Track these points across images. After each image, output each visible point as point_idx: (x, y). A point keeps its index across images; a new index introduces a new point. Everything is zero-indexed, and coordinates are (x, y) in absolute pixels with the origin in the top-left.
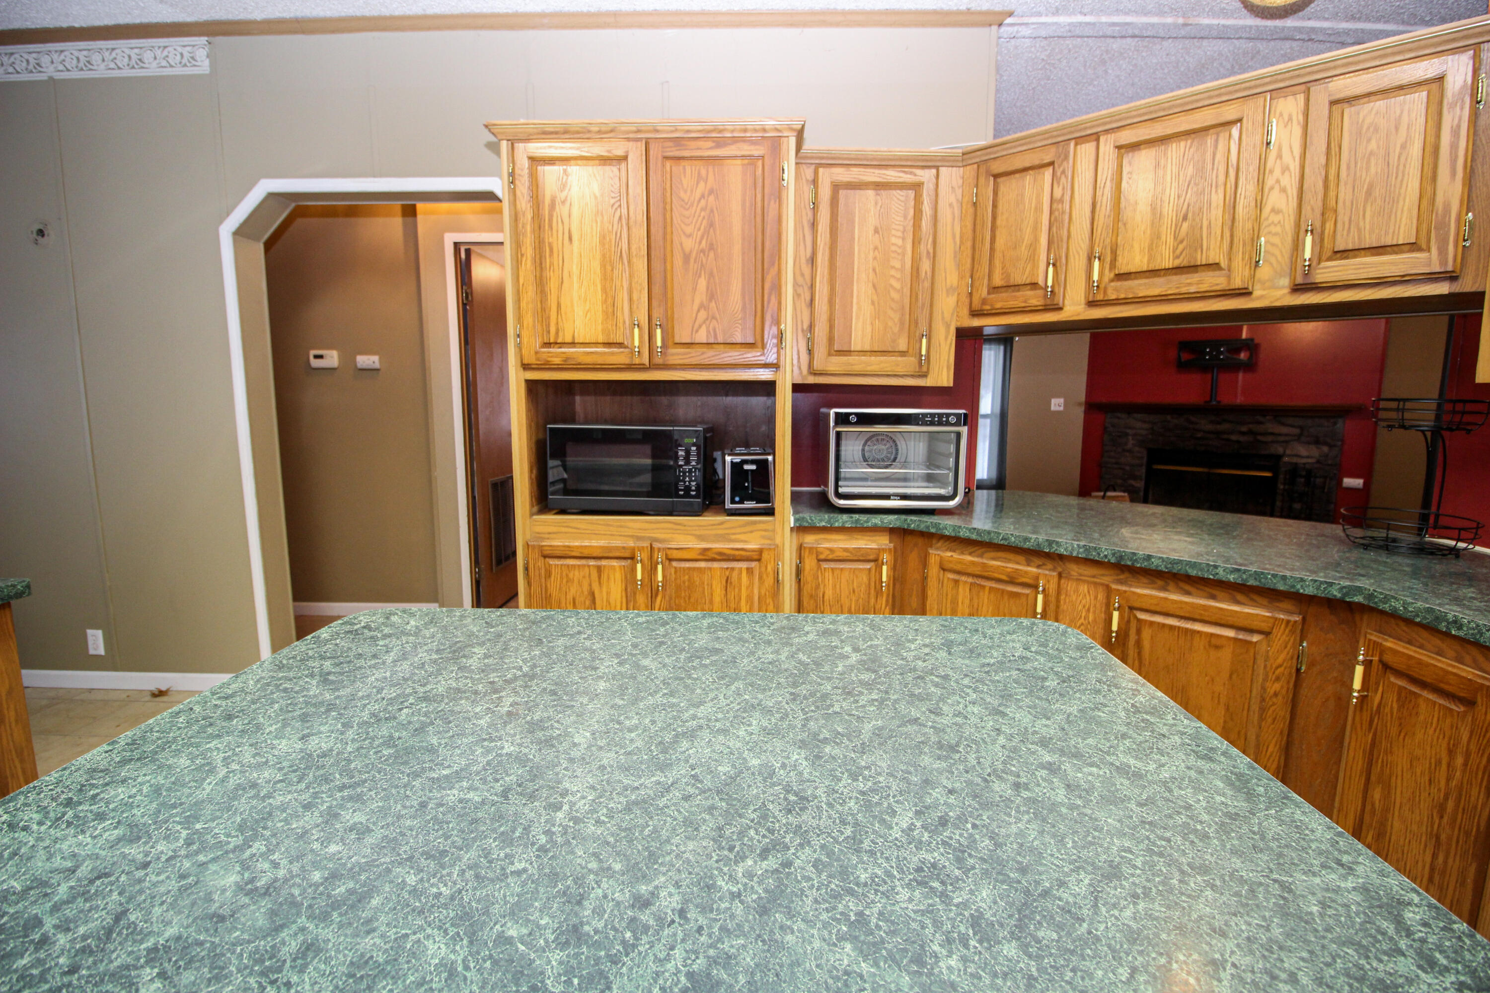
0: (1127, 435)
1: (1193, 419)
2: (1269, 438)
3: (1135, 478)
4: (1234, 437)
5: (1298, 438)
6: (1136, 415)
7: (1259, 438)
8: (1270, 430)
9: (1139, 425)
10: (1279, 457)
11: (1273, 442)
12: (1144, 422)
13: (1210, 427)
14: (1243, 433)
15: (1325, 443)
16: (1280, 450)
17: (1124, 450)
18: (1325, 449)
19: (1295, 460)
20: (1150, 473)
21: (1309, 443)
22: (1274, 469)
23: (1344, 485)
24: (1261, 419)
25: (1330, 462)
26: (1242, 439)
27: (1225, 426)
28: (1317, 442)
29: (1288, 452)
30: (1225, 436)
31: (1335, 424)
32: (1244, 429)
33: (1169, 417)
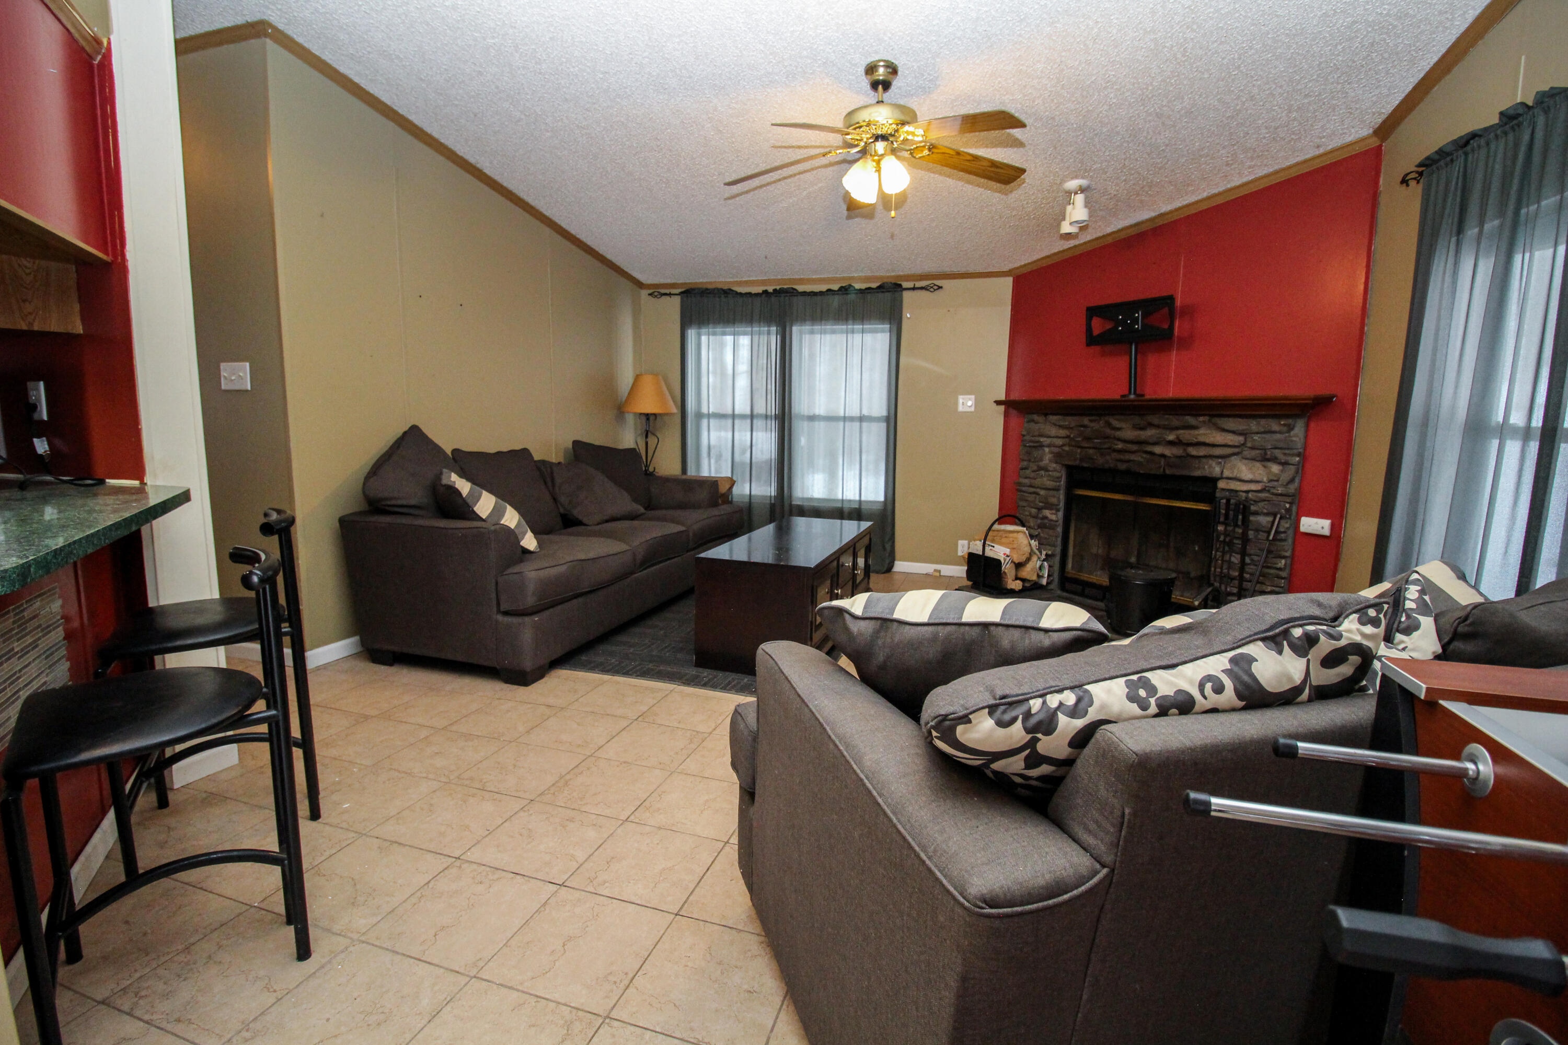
0: (1041, 446)
1: (1116, 423)
2: (1202, 451)
3: (1049, 506)
4: (1158, 450)
5: (1238, 451)
6: (1053, 418)
7: (1193, 451)
8: (1201, 439)
9: (1054, 431)
10: (1213, 481)
11: (1205, 457)
12: (1060, 427)
13: (1129, 434)
14: (1171, 443)
15: (1274, 460)
16: (1217, 470)
17: (1040, 468)
18: (1275, 468)
19: (1234, 485)
20: (1071, 500)
21: (1253, 459)
22: (1210, 498)
23: (1303, 529)
24: (1191, 420)
25: (1280, 490)
26: (1168, 451)
27: (1149, 433)
28: (1265, 459)
29: (1227, 473)
30: (1149, 448)
31: (1291, 428)
32: (1171, 437)
33: (1086, 421)
